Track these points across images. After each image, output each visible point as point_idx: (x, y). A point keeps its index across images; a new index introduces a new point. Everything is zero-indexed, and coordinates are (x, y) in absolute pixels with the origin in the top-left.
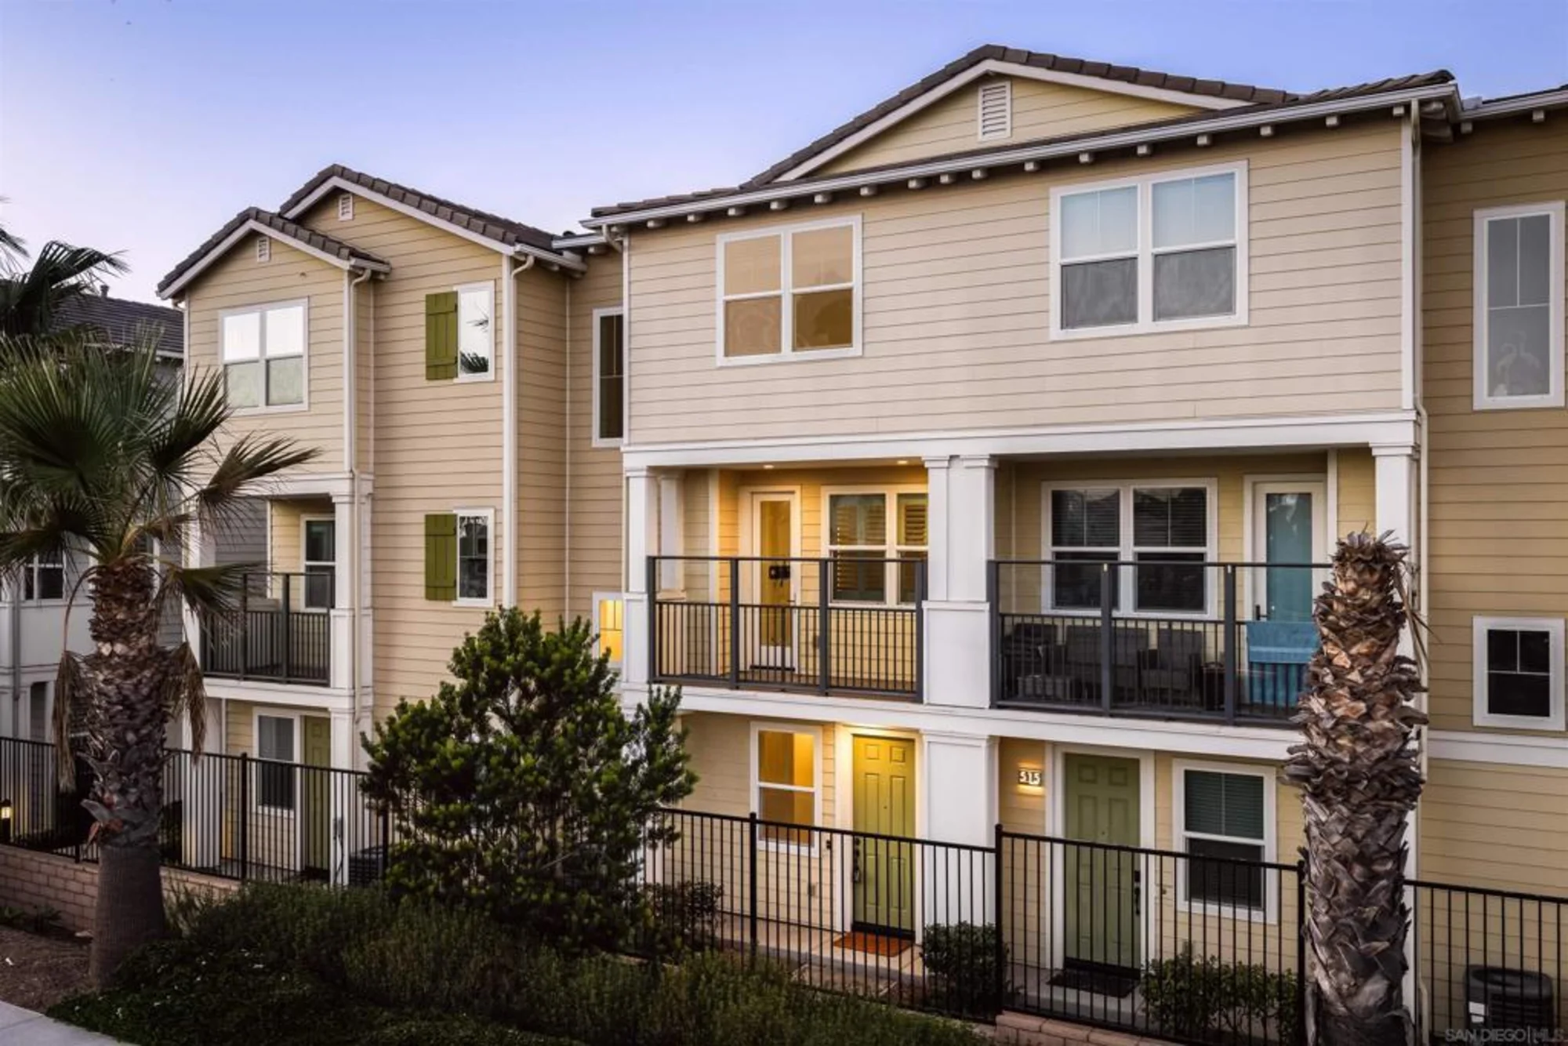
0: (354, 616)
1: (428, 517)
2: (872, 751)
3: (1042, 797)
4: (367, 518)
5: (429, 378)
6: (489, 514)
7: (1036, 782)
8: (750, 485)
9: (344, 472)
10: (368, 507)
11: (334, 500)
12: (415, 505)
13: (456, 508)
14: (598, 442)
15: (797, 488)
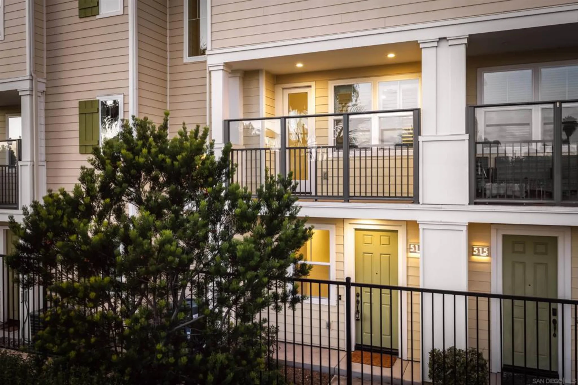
0: (33, 165)
1: (80, 103)
2: (368, 239)
3: (489, 263)
4: (42, 106)
5: (81, 18)
6: (120, 99)
7: (485, 254)
8: (282, 83)
9: (27, 76)
10: (43, 99)
11: (20, 94)
12: (73, 96)
13: (98, 96)
14: (187, 59)
15: (313, 84)
